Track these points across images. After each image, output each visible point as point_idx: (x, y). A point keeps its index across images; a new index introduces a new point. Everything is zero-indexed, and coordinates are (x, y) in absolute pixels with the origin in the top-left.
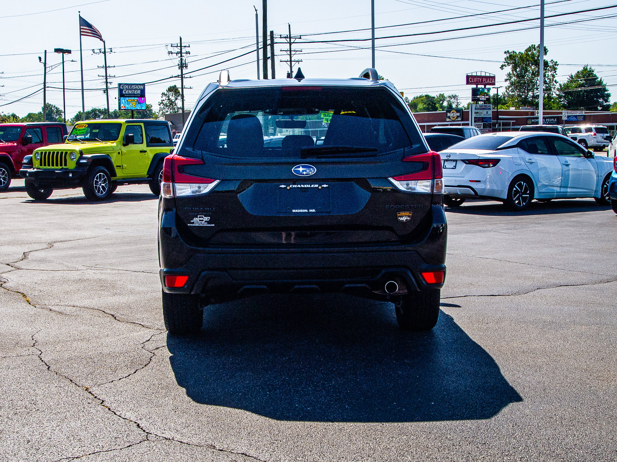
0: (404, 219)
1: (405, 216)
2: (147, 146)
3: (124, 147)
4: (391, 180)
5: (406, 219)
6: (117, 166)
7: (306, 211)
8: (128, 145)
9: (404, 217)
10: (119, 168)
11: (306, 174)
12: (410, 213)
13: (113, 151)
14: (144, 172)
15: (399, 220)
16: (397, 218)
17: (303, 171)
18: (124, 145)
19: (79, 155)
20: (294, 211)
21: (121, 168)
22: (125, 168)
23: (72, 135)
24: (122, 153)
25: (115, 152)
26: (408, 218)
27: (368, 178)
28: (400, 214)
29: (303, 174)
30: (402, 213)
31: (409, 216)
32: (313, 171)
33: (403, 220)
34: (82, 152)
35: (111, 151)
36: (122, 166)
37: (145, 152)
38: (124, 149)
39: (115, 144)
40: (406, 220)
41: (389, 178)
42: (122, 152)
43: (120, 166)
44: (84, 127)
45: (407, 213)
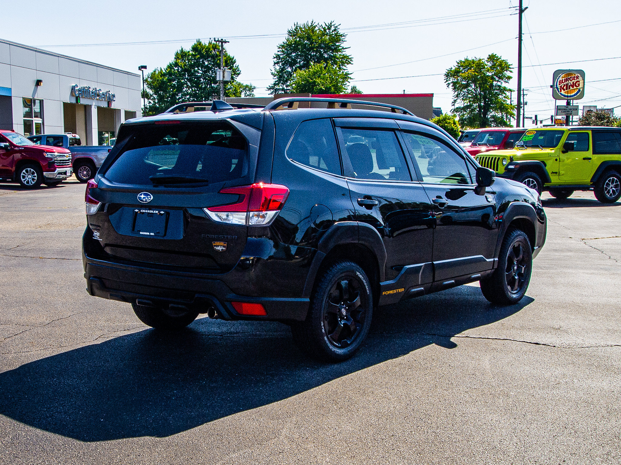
0: (220, 248)
1: (221, 246)
2: (593, 154)
3: (563, 154)
4: (205, 210)
5: (221, 248)
6: (553, 173)
7: (148, 234)
8: (567, 152)
9: (219, 247)
10: (555, 174)
11: (145, 201)
12: (224, 243)
13: (549, 158)
14: (587, 179)
15: (215, 249)
16: (213, 248)
17: (144, 198)
18: (563, 152)
19: (509, 161)
20: (141, 233)
21: (558, 174)
22: (563, 175)
23: (521, 142)
24: (559, 160)
25: (551, 159)
26: (224, 248)
27: (188, 208)
28: (215, 243)
29: (143, 201)
30: (217, 243)
31: (224, 247)
32: (149, 199)
33: (219, 250)
34: (512, 158)
35: (546, 158)
36: (559, 172)
37: (590, 159)
38: (563, 156)
39: (553, 151)
40: (222, 250)
41: (204, 209)
42: (560, 158)
43: (556, 173)
44: (532, 134)
45: (222, 243)
